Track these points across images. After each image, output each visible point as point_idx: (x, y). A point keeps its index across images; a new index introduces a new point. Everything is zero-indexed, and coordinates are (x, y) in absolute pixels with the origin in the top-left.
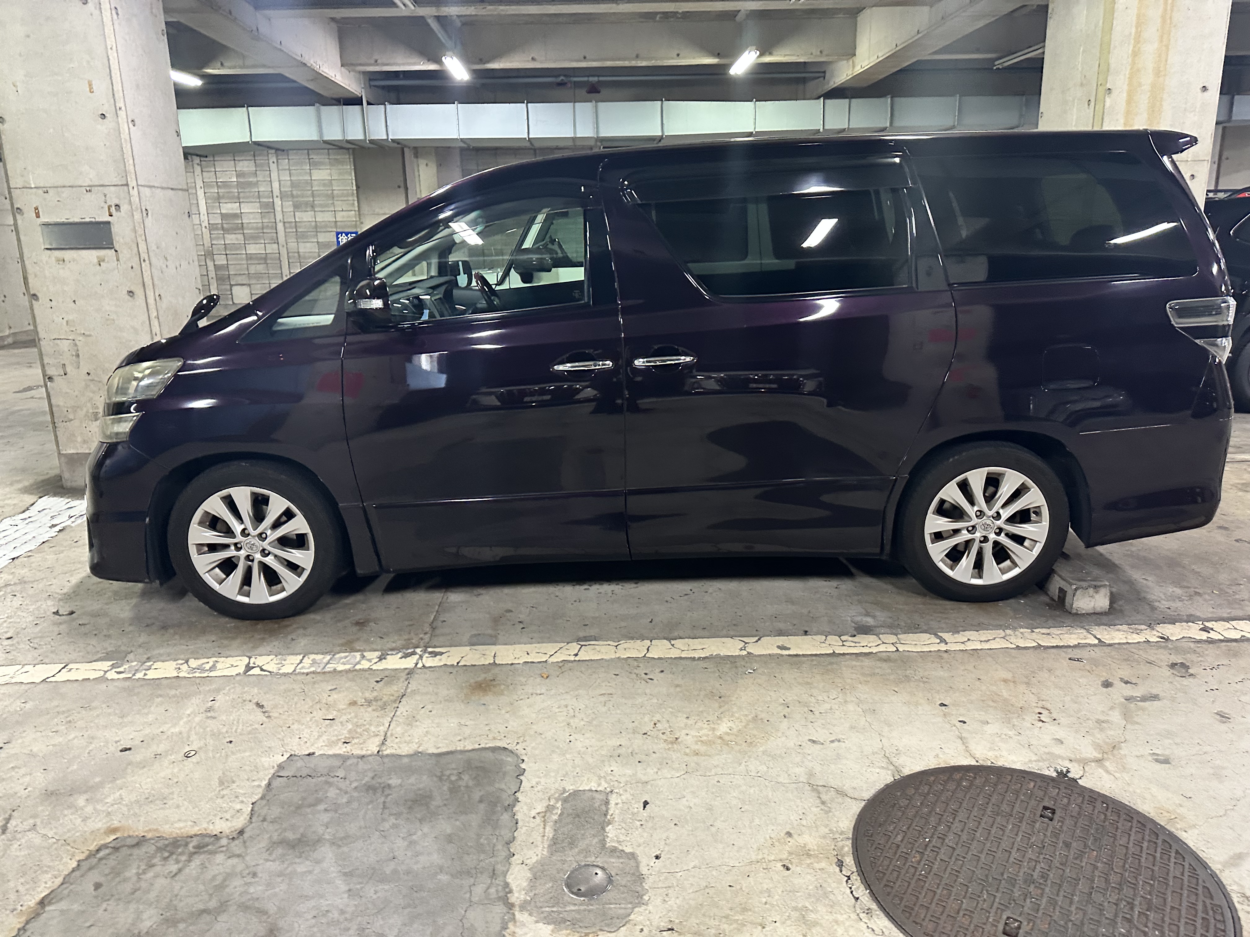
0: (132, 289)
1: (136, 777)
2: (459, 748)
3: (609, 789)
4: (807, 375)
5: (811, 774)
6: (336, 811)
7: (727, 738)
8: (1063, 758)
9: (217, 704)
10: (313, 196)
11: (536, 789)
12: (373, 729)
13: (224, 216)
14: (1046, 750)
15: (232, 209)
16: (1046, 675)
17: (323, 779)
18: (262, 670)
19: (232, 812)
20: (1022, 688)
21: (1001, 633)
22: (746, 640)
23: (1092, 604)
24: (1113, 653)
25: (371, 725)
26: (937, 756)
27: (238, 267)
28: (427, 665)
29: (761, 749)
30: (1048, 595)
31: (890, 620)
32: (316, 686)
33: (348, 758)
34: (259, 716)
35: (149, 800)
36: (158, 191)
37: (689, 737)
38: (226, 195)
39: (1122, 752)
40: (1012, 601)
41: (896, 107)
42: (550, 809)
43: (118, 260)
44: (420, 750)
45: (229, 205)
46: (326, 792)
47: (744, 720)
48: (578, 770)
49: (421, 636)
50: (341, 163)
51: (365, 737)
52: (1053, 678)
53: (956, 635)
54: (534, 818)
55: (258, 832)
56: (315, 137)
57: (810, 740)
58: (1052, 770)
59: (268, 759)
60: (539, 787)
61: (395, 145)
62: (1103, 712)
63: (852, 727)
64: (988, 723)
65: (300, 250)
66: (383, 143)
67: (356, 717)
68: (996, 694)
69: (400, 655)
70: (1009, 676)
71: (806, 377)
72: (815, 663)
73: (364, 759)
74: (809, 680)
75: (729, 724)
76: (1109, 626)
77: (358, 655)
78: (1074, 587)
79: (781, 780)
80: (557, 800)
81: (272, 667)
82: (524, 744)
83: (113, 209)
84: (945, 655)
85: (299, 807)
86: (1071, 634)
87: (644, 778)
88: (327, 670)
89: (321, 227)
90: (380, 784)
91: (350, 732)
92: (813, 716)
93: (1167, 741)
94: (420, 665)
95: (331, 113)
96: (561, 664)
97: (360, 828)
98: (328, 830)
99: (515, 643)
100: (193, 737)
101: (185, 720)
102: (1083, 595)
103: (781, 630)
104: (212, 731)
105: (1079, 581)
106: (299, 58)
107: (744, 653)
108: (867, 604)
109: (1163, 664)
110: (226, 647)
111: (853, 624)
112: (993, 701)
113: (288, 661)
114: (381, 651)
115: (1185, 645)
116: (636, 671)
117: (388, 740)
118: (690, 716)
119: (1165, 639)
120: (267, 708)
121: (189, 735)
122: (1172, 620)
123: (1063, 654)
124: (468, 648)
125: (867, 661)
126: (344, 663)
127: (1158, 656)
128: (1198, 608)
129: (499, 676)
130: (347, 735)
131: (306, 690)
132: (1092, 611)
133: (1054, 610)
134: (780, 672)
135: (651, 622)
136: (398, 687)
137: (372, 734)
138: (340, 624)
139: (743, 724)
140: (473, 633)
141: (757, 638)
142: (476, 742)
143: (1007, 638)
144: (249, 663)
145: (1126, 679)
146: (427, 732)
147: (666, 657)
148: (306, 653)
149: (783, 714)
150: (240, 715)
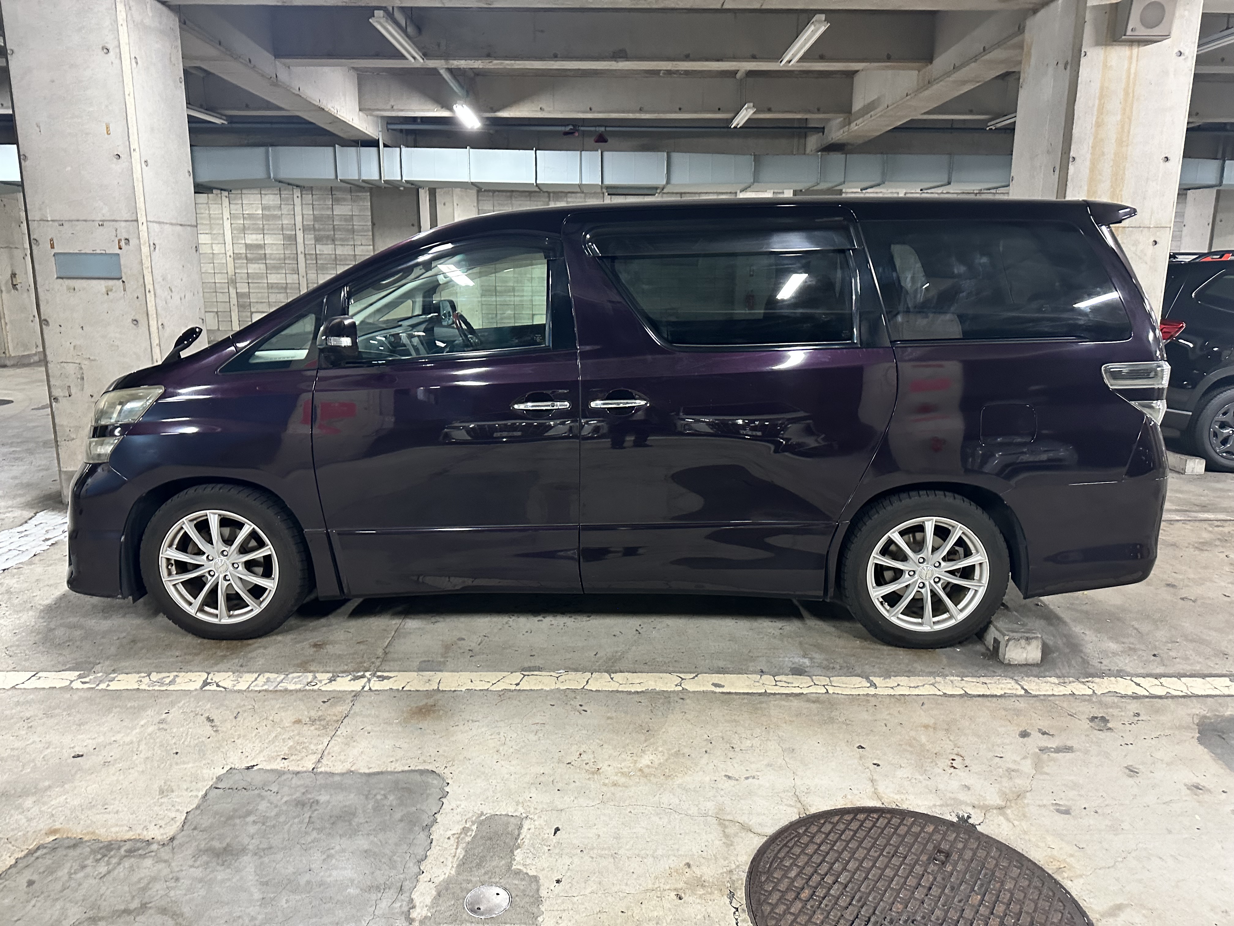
0: (137, 318)
1: (83, 782)
2: (389, 770)
3: (524, 815)
5: (721, 809)
6: (263, 824)
7: (646, 770)
8: (967, 804)
9: (170, 716)
10: (334, 230)
11: (455, 811)
12: (312, 747)
13: (247, 246)
14: (951, 795)
15: (257, 240)
16: (967, 723)
17: (256, 792)
18: (218, 686)
19: (167, 820)
20: (941, 734)
21: (931, 680)
22: (682, 675)
23: (1025, 655)
24: (1038, 704)
25: (310, 743)
26: (846, 797)
27: (260, 295)
28: (373, 689)
29: (677, 782)
30: (984, 644)
31: (825, 662)
32: (266, 703)
33: (284, 773)
34: (208, 729)
35: (91, 806)
36: (167, 226)
37: (611, 768)
38: (251, 227)
39: (1026, 801)
40: (948, 649)
41: (891, 164)
42: (465, 830)
43: (125, 290)
44: (353, 769)
45: (254, 237)
46: (258, 805)
47: (666, 754)
48: (498, 795)
49: (373, 660)
51: (303, 754)
52: (973, 726)
53: (887, 680)
54: (449, 838)
55: (188, 840)
56: (330, 177)
57: (726, 776)
58: (954, 815)
59: (209, 771)
60: (459, 810)
61: (410, 186)
62: (1015, 761)
64: (901, 767)
66: (398, 183)
67: (299, 734)
68: (915, 739)
69: (350, 677)
70: (932, 722)
72: (745, 701)
73: (299, 775)
74: (736, 718)
75: (651, 757)
76: (1038, 676)
77: (310, 676)
78: (1007, 638)
79: (690, 812)
80: (473, 823)
81: (228, 684)
82: (452, 768)
83: (123, 243)
84: (872, 699)
85: (230, 818)
86: (999, 683)
87: (560, 807)
88: (279, 688)
89: (341, 260)
90: (310, 799)
91: (290, 748)
92: (733, 753)
93: (1072, 793)
94: (367, 688)
95: (349, 153)
96: (501, 693)
97: (284, 839)
98: (253, 841)
99: (461, 671)
100: (142, 747)
101: (138, 730)
102: (1015, 646)
103: (719, 667)
104: (161, 742)
105: (1013, 631)
106: (317, 104)
107: (681, 688)
108: (806, 646)
109: (1084, 717)
110: (188, 662)
111: (790, 665)
112: (910, 746)
113: (243, 679)
114: (333, 672)
115: (1109, 699)
116: (572, 702)
117: (325, 758)
118: (615, 748)
119: (1090, 692)
120: (217, 722)
121: (139, 745)
122: (1101, 675)
123: (988, 704)
124: (416, 674)
125: (796, 701)
126: (296, 683)
127: (1080, 709)
128: (1127, 663)
129: (441, 702)
130: (287, 752)
131: (256, 707)
132: (1024, 663)
133: (988, 659)
134: (710, 709)
135: (596, 655)
136: (343, 708)
137: (310, 752)
138: (298, 645)
139: (665, 757)
140: (423, 659)
141: (694, 675)
142: (407, 764)
143: (936, 685)
144: (207, 678)
145: (1044, 730)
146: (362, 752)
147: (604, 689)
148: (262, 671)
149: (704, 750)
150: (189, 729)
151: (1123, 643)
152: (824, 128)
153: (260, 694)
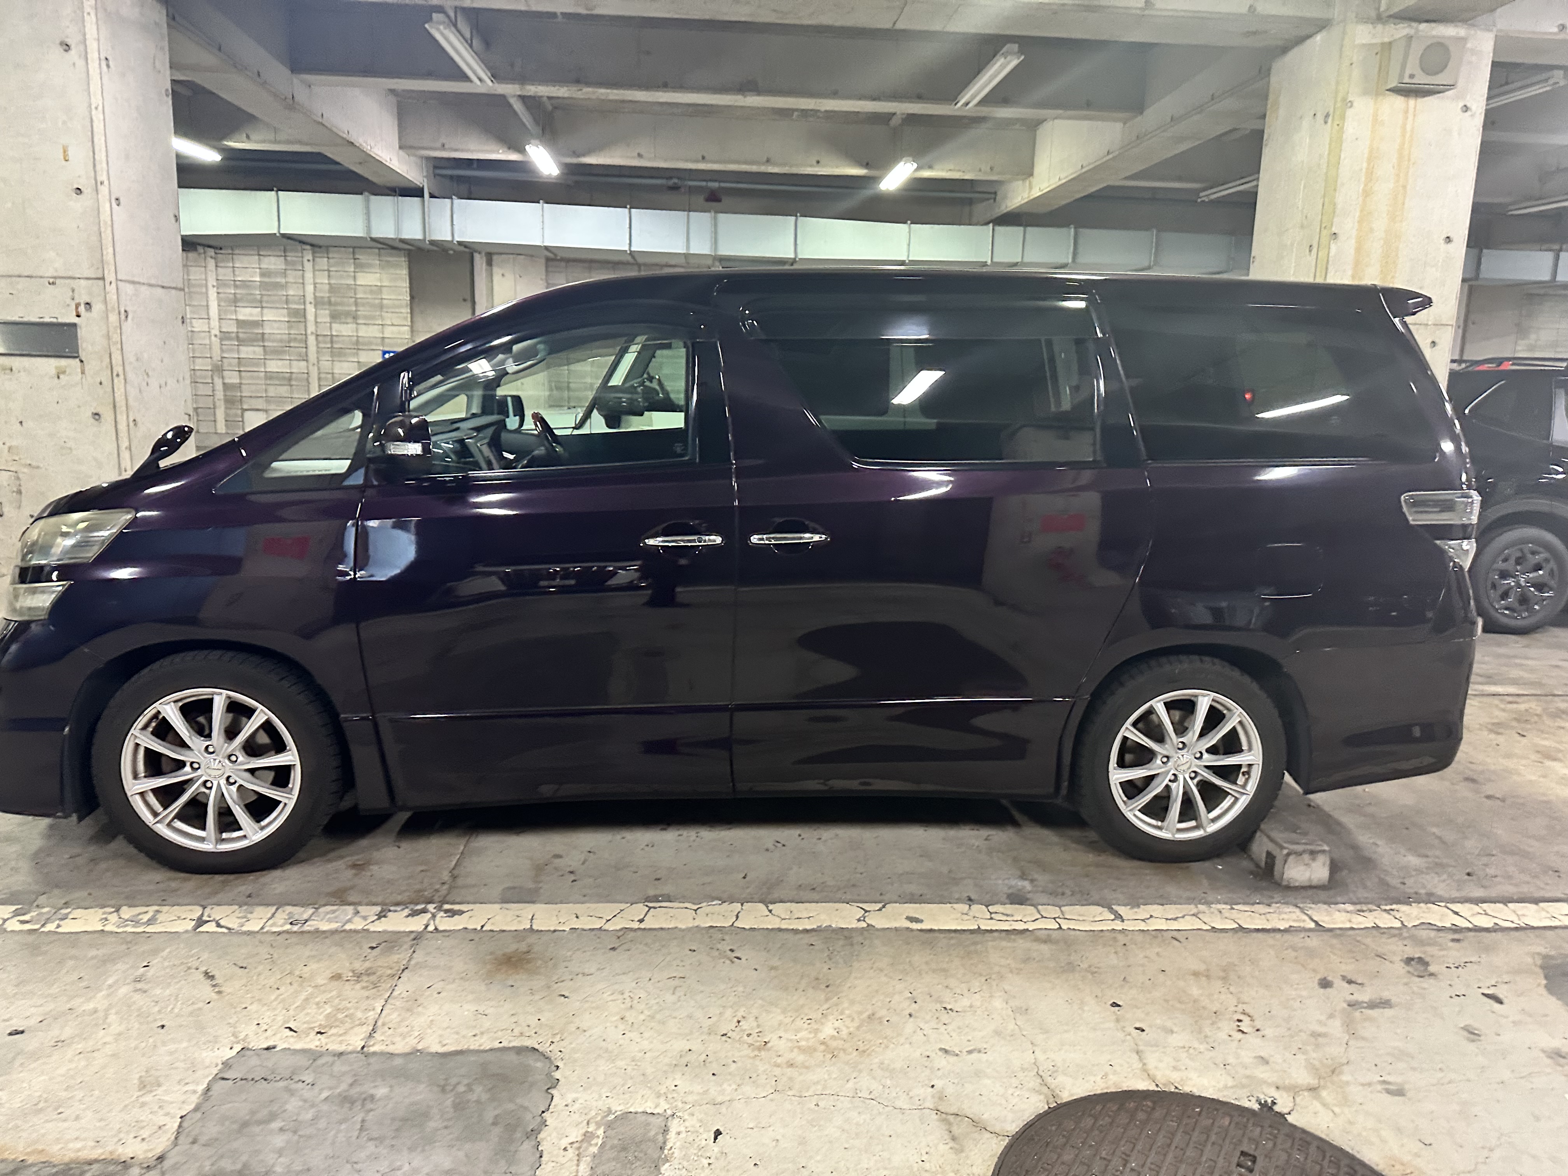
0: (99, 410)
1: (24, 1074)
2: (472, 1048)
3: (669, 1112)
5: (941, 1098)
6: (295, 1133)
7: (834, 1044)
8: (1267, 1084)
9: (151, 972)
10: (356, 304)
11: (571, 1109)
13: (240, 323)
14: (1248, 1072)
15: (251, 315)
16: (1248, 969)
17: (283, 1084)
18: (219, 925)
19: (152, 1129)
20: (1217, 984)
21: (1192, 909)
22: (867, 906)
23: (1308, 875)
24: (1334, 941)
25: (357, 1008)
26: (1106, 1076)
27: (253, 387)
28: (441, 928)
29: (876, 1060)
30: (1252, 859)
31: (1050, 885)
32: (289, 951)
33: (321, 1055)
34: (206, 990)
35: (37, 1109)
36: (143, 288)
37: (783, 1041)
38: (246, 298)
39: (1345, 1078)
40: (1207, 864)
41: (1081, 241)
42: (588, 1137)
43: (83, 373)
44: (419, 1048)
45: (248, 310)
46: (285, 1103)
47: (857, 1019)
48: (630, 1083)
49: (437, 887)
50: (397, 266)
51: (347, 1025)
52: (1257, 973)
53: (1136, 910)
54: (565, 1149)
55: (184, 1160)
56: (360, 233)
57: (941, 1049)
58: (1253, 1100)
59: (210, 1053)
60: (576, 1106)
61: (462, 248)
62: (1320, 1022)
63: (997, 1033)
64: (1172, 1032)
65: (336, 371)
66: (445, 244)
67: (339, 996)
68: (1184, 992)
69: (407, 912)
70: (1202, 967)
72: (953, 942)
73: (343, 1058)
74: (945, 966)
75: (837, 1024)
76: (1329, 904)
77: (350, 909)
78: (1285, 852)
79: (899, 1104)
80: (599, 1125)
81: (232, 922)
82: (561, 1044)
83: (82, 309)
84: (1120, 937)
85: (245, 1125)
86: (1280, 913)
87: (718, 1099)
88: (307, 928)
89: (364, 344)
90: (360, 1094)
91: (328, 1016)
92: (946, 1016)
93: (1401, 1065)
94: (431, 928)
95: (384, 205)
96: (620, 933)
97: (326, 1156)
98: (281, 1160)
99: (561, 902)
100: (112, 1018)
101: (103, 993)
102: (1297, 863)
103: (912, 894)
104: (139, 1010)
105: (1292, 843)
106: (345, 136)
107: (865, 925)
108: (1022, 863)
109: (1397, 959)
110: (175, 891)
111: (1006, 890)
112: (1180, 1002)
113: (255, 915)
114: (382, 904)
115: (1424, 934)
116: (719, 946)
117: (378, 1031)
118: (784, 1011)
119: (1399, 925)
120: (219, 980)
121: (105, 1015)
122: (1407, 900)
123: (1271, 942)
124: (498, 906)
125: (1021, 941)
126: (330, 921)
127: (1390, 947)
128: (1439, 885)
129: (536, 949)
130: (323, 1023)
131: (275, 956)
132: (1307, 884)
133: (1260, 880)
134: (909, 953)
135: (744, 878)
136: (399, 957)
137: (357, 1022)
138: (330, 866)
139: (856, 1024)
140: (507, 885)
141: (880, 905)
142: (496, 1039)
143: (1200, 916)
144: (202, 915)
145: (1350, 977)
146: (432, 1021)
147: (761, 927)
148: (280, 904)
149: (908, 1012)
150: (180, 989)
151: (1427, 856)
152: (995, 193)
153: (278, 938)
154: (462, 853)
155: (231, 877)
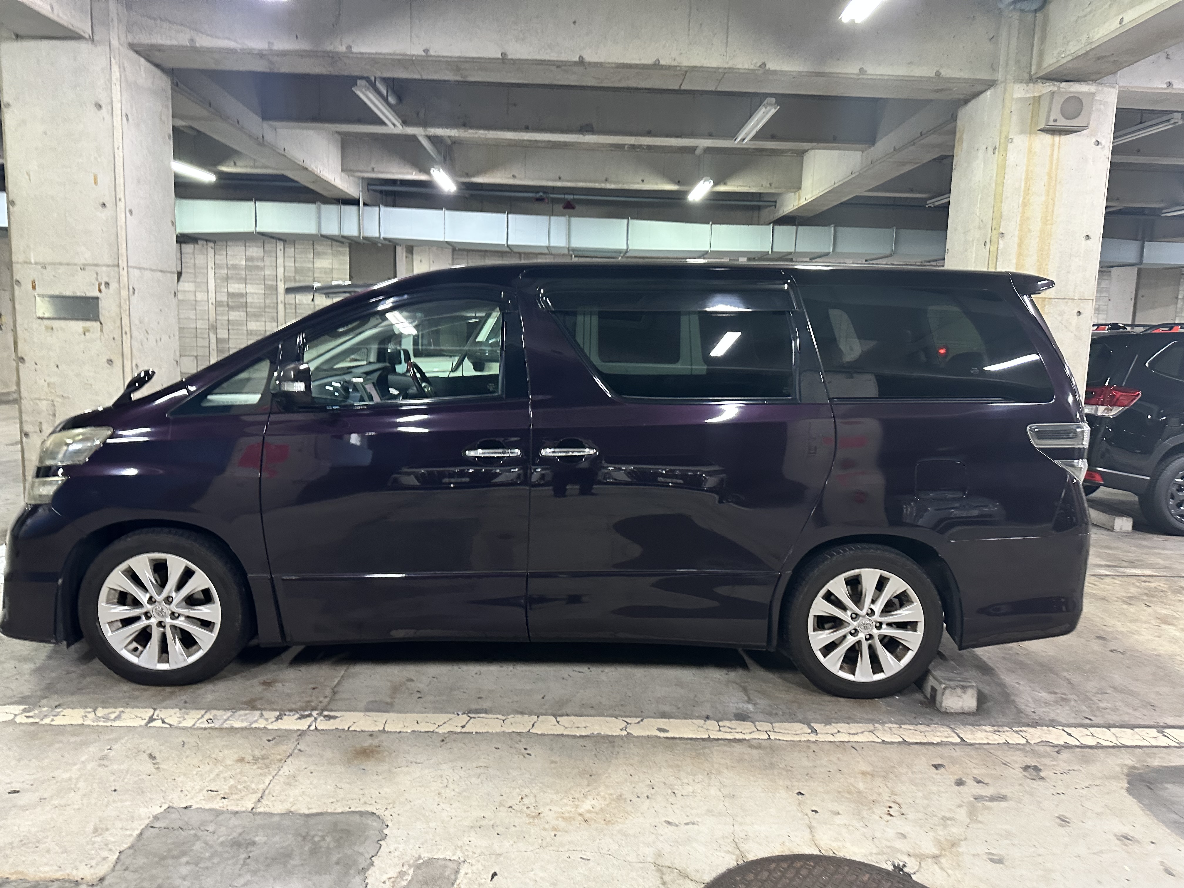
0: (112, 358)
1: (16, 820)
2: (329, 811)
3: (462, 859)
4: (709, 472)
5: (659, 855)
6: (197, 865)
7: (587, 815)
8: (902, 853)
9: (112, 753)
11: (393, 855)
13: (229, 294)
14: (888, 844)
15: (238, 289)
16: (905, 771)
17: (193, 832)
18: (163, 722)
19: (98, 860)
20: (878, 781)
21: (871, 727)
22: (629, 720)
23: (961, 703)
24: (973, 753)
25: (252, 782)
26: (784, 843)
27: (238, 341)
28: (319, 728)
29: (618, 828)
30: (923, 693)
31: (768, 708)
32: (210, 741)
33: (222, 813)
34: (149, 766)
35: (23, 843)
36: (147, 272)
37: (551, 812)
38: (235, 276)
39: (961, 850)
41: (838, 235)
42: (401, 875)
43: (102, 331)
44: (292, 809)
45: (236, 286)
46: (193, 845)
47: (607, 799)
48: (438, 838)
49: (321, 699)
50: (340, 254)
51: (244, 794)
52: (910, 774)
53: (828, 727)
54: (385, 882)
55: (118, 880)
56: (313, 231)
57: (666, 821)
58: (889, 863)
59: (146, 810)
60: (397, 853)
61: (387, 242)
62: (951, 809)
63: (709, 811)
64: (839, 813)
66: (374, 239)
67: (241, 773)
68: (853, 786)
69: (297, 716)
70: (869, 769)
71: (709, 473)
72: (688, 746)
73: (237, 815)
74: (679, 763)
75: (593, 802)
76: (974, 725)
77: (257, 713)
78: (943, 686)
79: (629, 859)
80: (410, 866)
81: (173, 720)
82: (394, 810)
83: (103, 286)
84: (813, 746)
85: (163, 859)
86: (936, 731)
87: (499, 850)
88: (225, 726)
90: (246, 840)
91: (231, 787)
92: (674, 798)
93: (1005, 842)
94: (313, 728)
95: (330, 211)
96: (446, 735)
97: (216, 881)
99: (408, 712)
100: (81, 784)
101: (78, 766)
102: (952, 695)
103: (664, 712)
104: (100, 779)
105: (950, 680)
106: (301, 163)
107: (624, 733)
108: (751, 692)
109: (1017, 766)
110: (136, 698)
111: (734, 710)
112: (848, 793)
113: (190, 716)
114: (280, 710)
115: (1042, 749)
116: (517, 746)
117: (265, 798)
118: (557, 792)
119: (1024, 741)
120: (158, 760)
121: (77, 782)
122: (1034, 724)
123: (925, 751)
124: (362, 714)
125: (739, 747)
126: (242, 721)
127: (1014, 758)
128: (1061, 713)
129: (385, 744)
130: (227, 791)
131: (200, 744)
132: (961, 711)
133: (926, 707)
134: (654, 754)
135: (543, 698)
136: (288, 747)
137: (251, 791)
138: (248, 683)
139: (607, 803)
140: (371, 699)
141: (640, 719)
142: (347, 805)
143: (875, 732)
144: (153, 715)
145: (979, 778)
146: (303, 792)
147: (549, 733)
148: (209, 708)
149: (646, 796)
150: (130, 765)
151: (1056, 693)
152: (776, 202)
153: (205, 732)
154: (342, 677)
155: (176, 689)
